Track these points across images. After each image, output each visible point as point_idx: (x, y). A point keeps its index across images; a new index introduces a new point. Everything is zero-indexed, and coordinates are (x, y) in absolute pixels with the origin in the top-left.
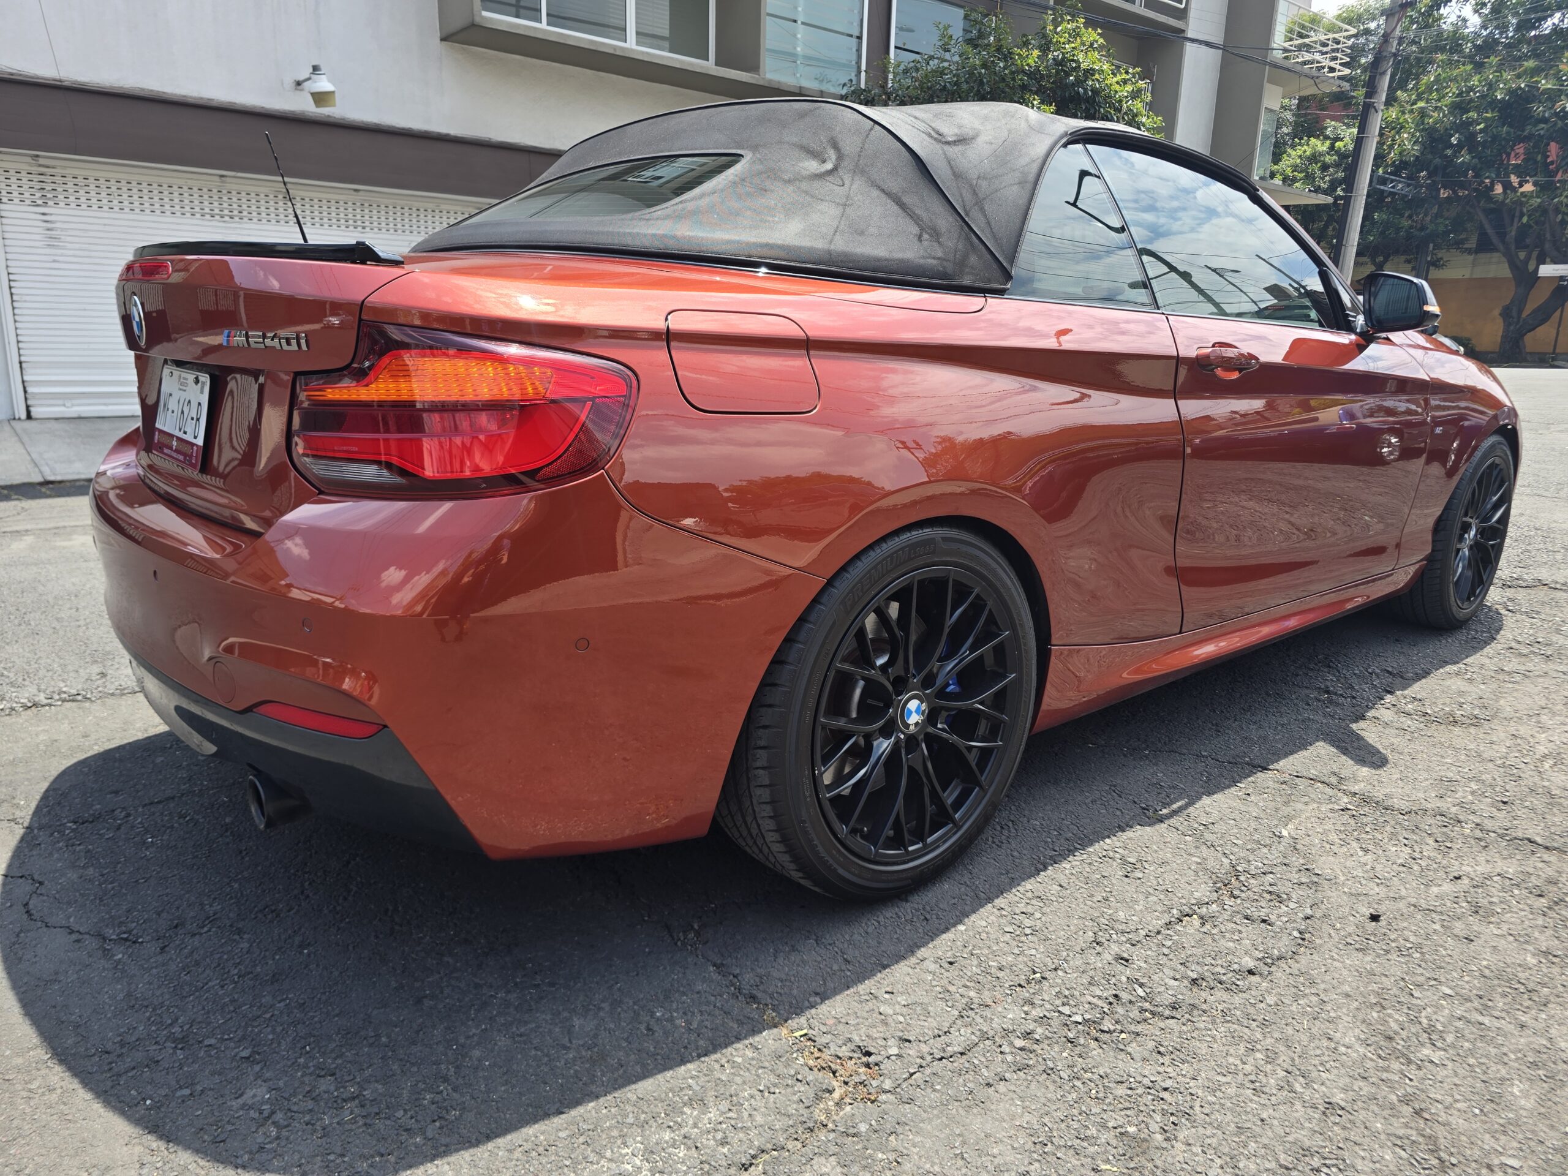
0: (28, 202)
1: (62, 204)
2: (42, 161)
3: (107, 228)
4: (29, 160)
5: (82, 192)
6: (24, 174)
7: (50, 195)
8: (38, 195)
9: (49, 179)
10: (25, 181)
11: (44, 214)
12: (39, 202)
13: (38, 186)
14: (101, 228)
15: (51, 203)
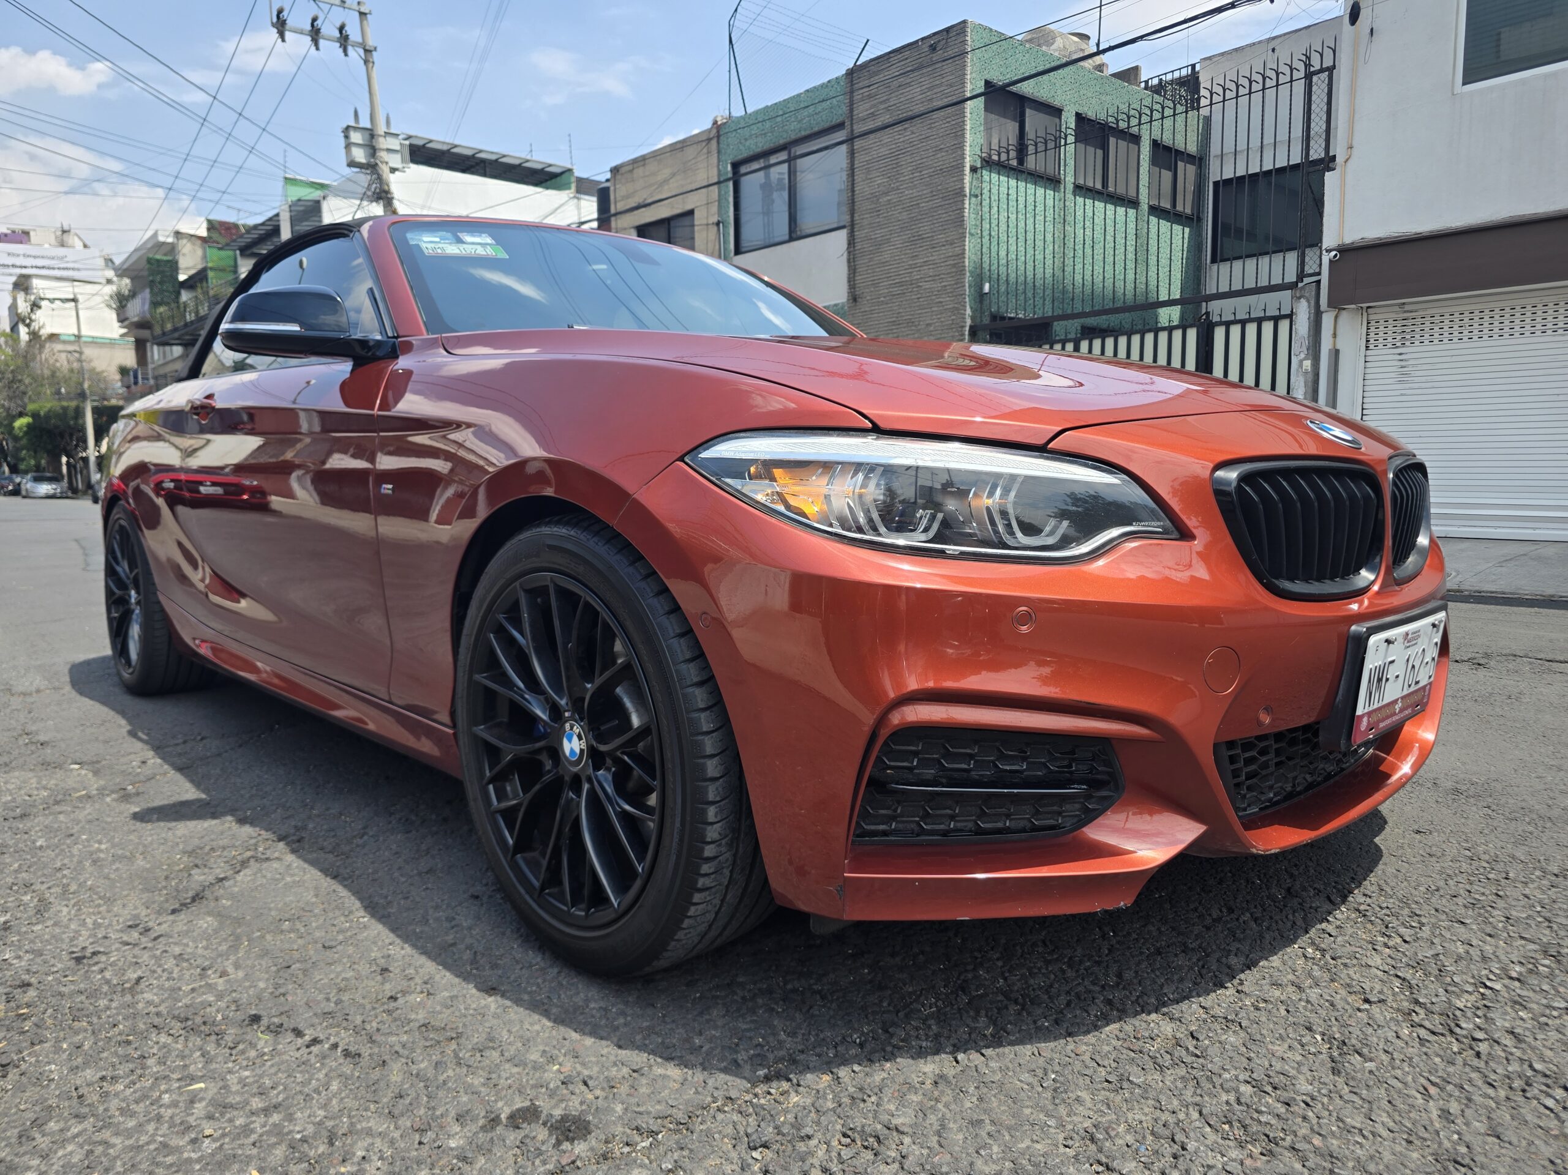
0: (1389, 345)
1: (1417, 343)
2: (1407, 308)
3: (1454, 359)
4: (1397, 309)
5: (1436, 329)
6: (1391, 322)
7: (1408, 337)
8: (1399, 338)
9: (1409, 322)
10: (1390, 327)
11: (1400, 354)
12: (1399, 344)
13: (1399, 329)
14: (1448, 359)
15: (1408, 343)
